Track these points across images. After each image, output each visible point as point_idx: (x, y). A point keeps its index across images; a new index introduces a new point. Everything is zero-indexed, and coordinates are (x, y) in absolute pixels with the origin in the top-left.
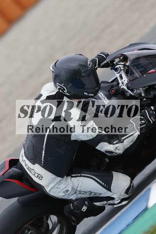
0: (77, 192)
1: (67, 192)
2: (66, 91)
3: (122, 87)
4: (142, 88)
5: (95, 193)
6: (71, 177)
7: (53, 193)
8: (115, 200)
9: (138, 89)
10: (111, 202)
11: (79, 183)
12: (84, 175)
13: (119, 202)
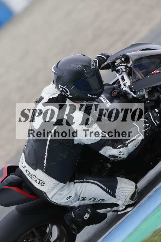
0: (80, 199)
1: (70, 199)
2: (69, 93)
3: (124, 89)
4: (145, 90)
5: (99, 200)
6: (74, 183)
7: (56, 200)
8: (120, 206)
9: (141, 91)
10: (115, 209)
11: (82, 189)
12: (88, 180)
13: (124, 209)
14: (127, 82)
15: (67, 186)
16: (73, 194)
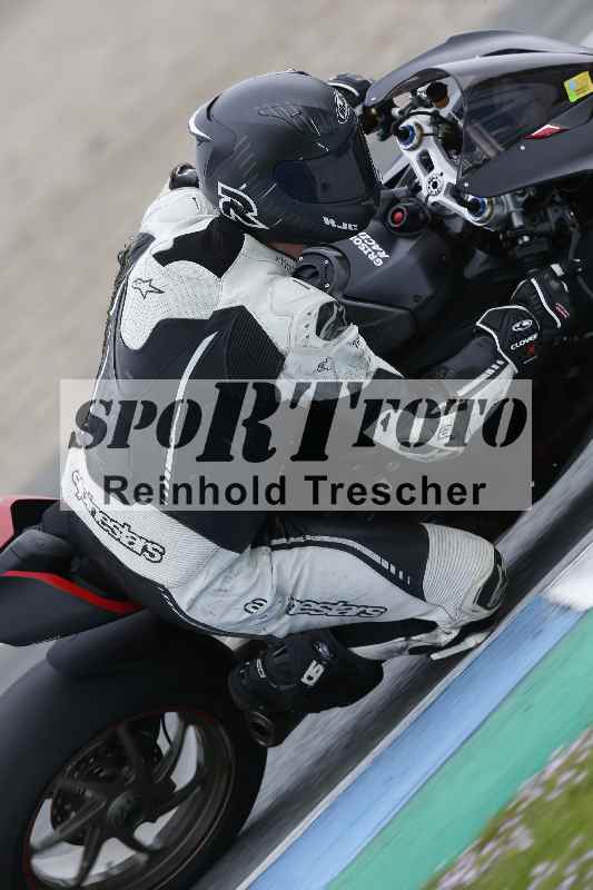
0: (293, 606)
1: (256, 608)
2: (255, 213)
3: (431, 199)
4: (513, 197)
5: (361, 609)
6: (269, 549)
7: (204, 612)
8: (438, 631)
9: (497, 203)
10: (421, 639)
11: (302, 571)
12: (318, 538)
13: (456, 638)
14: (442, 174)
15: (244, 563)
16: (269, 588)
